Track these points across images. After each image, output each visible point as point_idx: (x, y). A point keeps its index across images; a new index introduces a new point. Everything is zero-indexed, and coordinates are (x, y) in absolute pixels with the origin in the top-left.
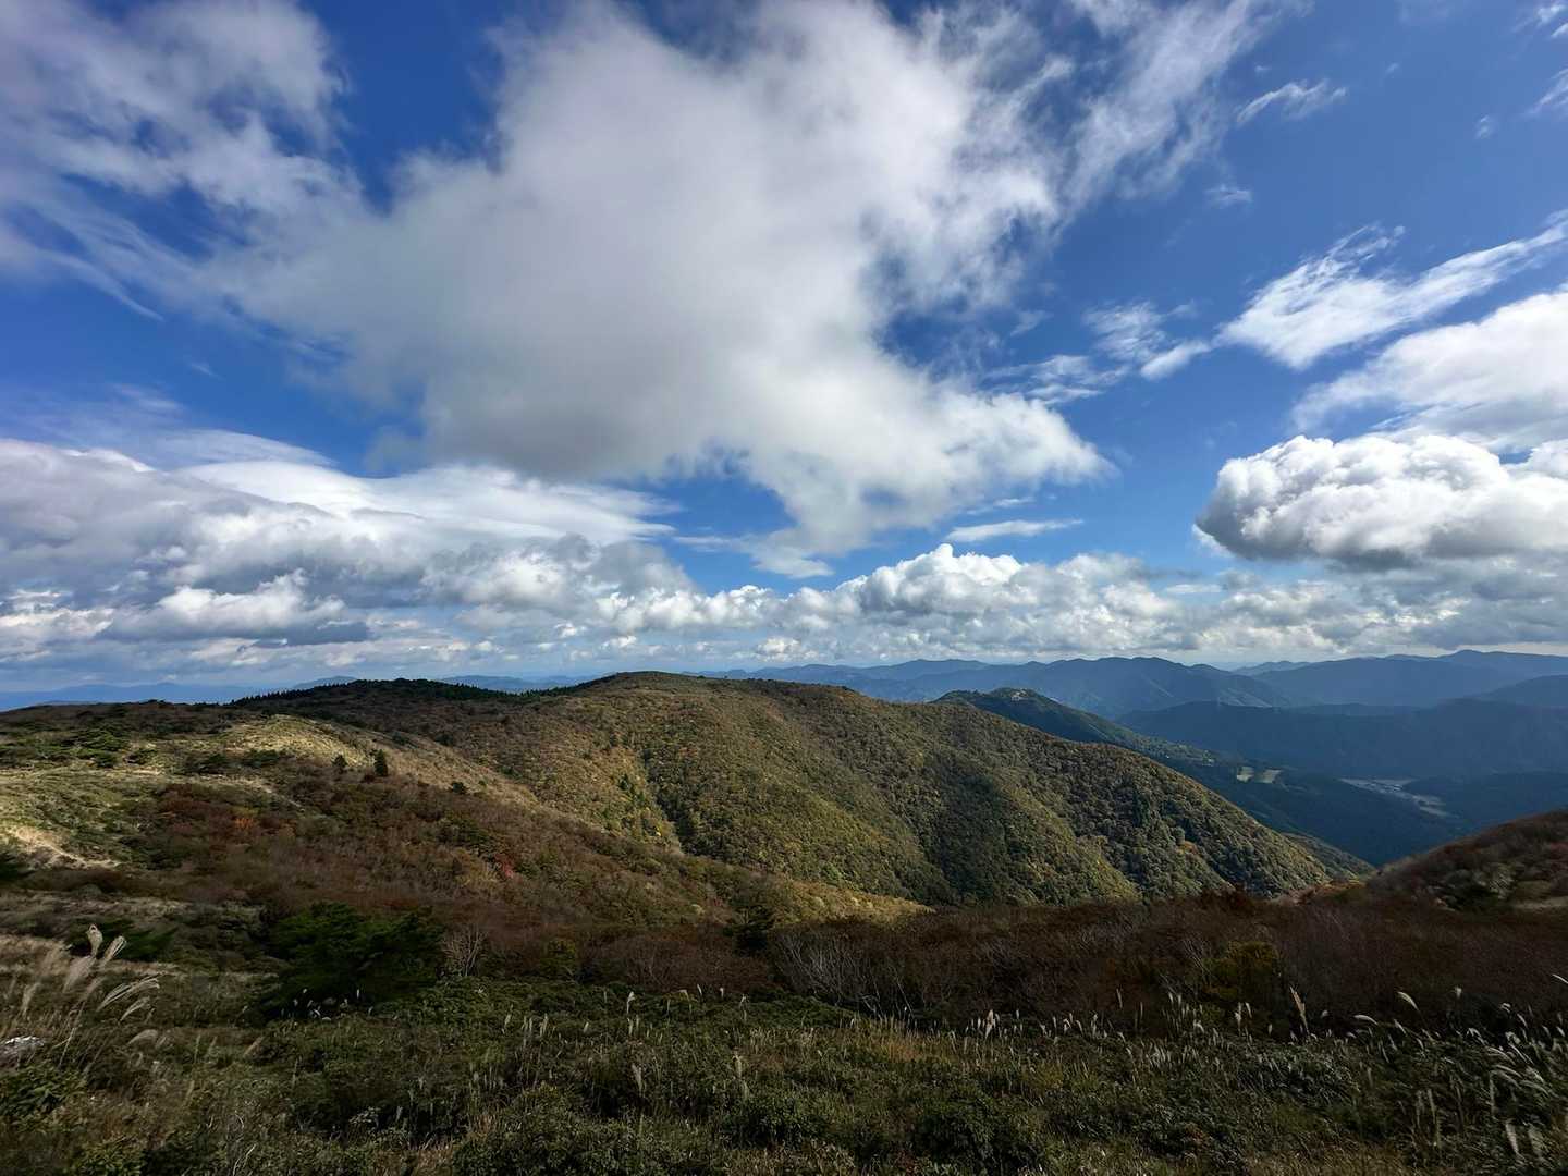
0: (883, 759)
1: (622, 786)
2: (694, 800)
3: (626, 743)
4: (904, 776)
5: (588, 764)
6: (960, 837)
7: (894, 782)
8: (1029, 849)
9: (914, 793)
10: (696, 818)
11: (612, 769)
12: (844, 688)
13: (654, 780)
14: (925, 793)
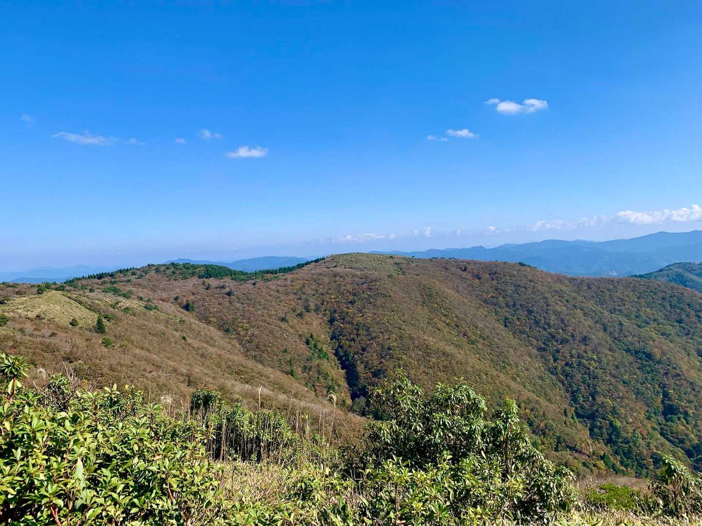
0: (546, 327)
1: (307, 343)
2: (362, 354)
3: (317, 310)
4: (564, 341)
5: (283, 325)
6: (611, 397)
7: (554, 345)
8: (686, 414)
9: (572, 357)
10: (360, 368)
11: (304, 329)
12: (521, 264)
13: (335, 338)
14: (583, 358)
